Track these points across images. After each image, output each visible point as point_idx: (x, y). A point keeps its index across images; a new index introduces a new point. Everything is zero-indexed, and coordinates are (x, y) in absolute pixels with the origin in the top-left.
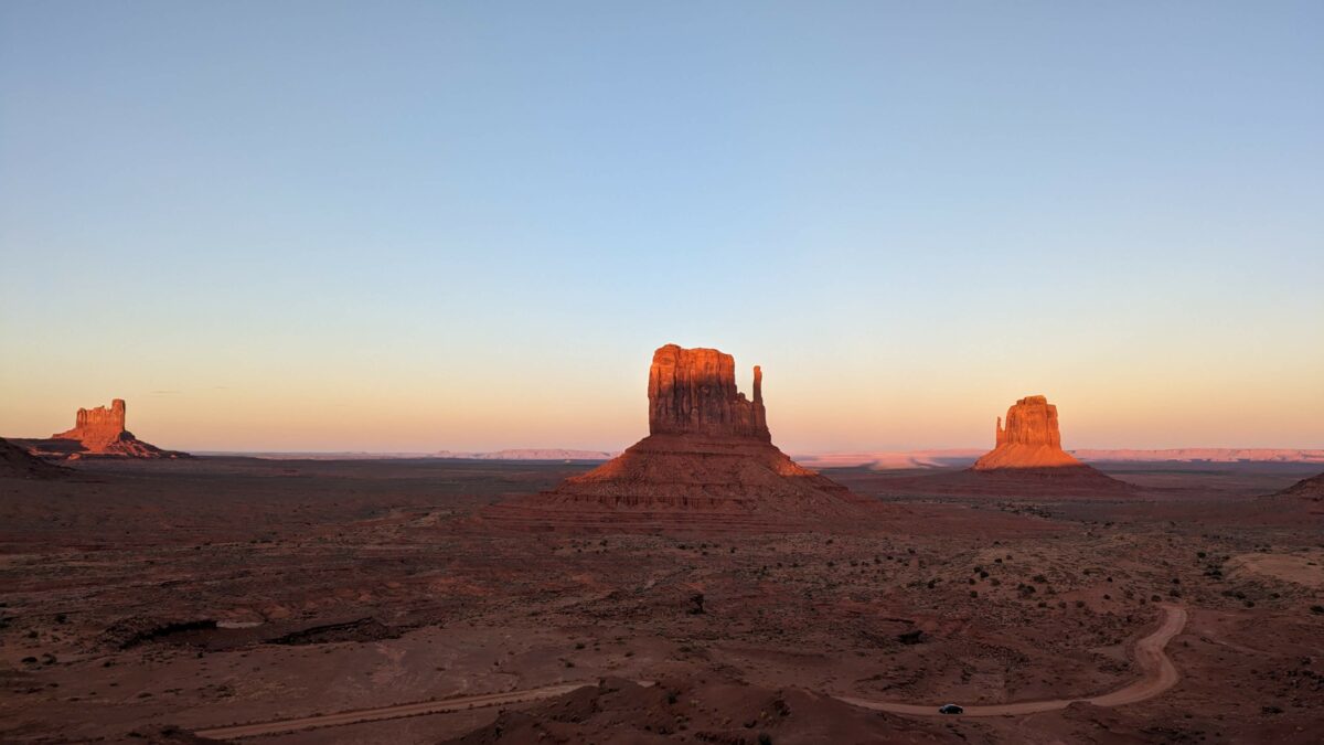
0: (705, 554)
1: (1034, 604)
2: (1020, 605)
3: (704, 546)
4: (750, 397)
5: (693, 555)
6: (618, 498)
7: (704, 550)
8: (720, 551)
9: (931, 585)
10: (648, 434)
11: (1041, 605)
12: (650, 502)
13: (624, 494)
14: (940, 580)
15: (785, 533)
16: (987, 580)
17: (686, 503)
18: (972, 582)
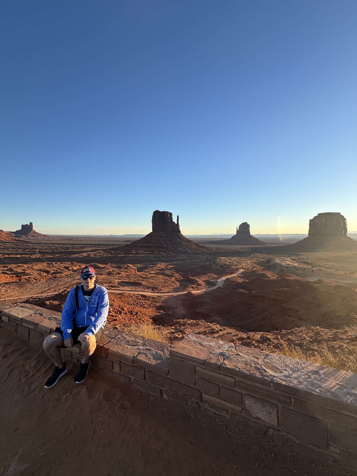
0: (159, 259)
1: (222, 270)
2: (218, 270)
3: (160, 257)
4: (176, 223)
5: (156, 259)
6: (144, 246)
7: (160, 258)
8: (163, 259)
9: (203, 266)
10: (152, 231)
11: (223, 270)
12: (151, 247)
13: (145, 245)
14: (206, 264)
15: (180, 254)
16: (215, 265)
17: (160, 247)
18: (211, 265)
